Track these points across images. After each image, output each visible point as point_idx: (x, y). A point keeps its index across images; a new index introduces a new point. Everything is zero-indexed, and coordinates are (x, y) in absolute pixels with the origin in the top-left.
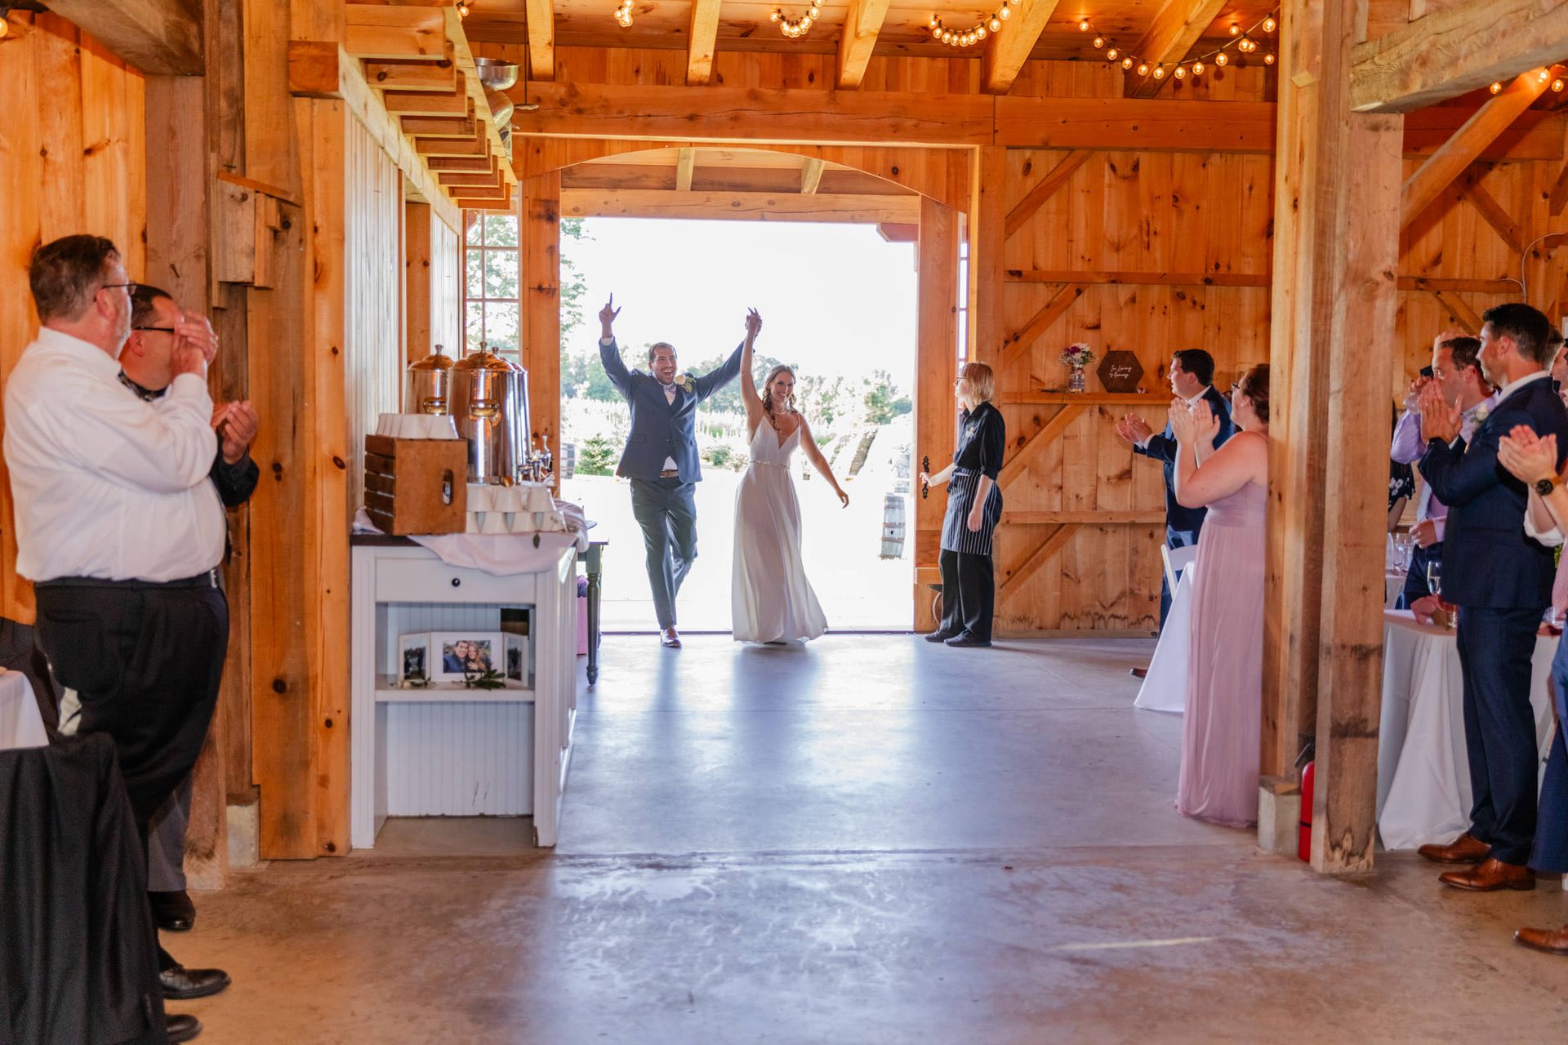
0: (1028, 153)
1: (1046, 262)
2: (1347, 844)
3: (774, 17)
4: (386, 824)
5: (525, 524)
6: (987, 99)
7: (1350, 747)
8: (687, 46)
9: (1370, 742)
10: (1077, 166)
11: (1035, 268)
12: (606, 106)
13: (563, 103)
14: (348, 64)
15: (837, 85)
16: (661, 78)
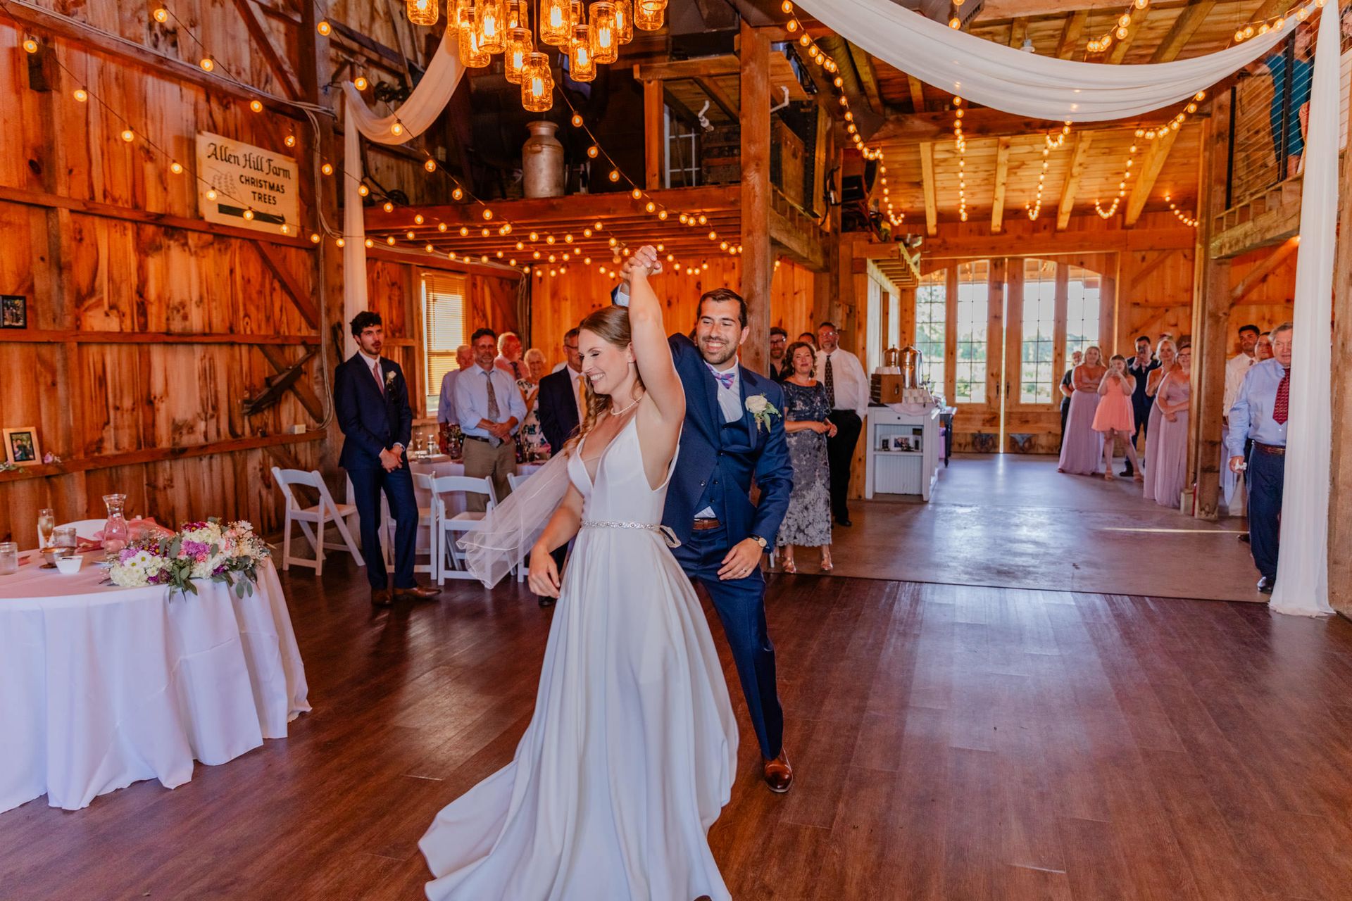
0: (1144, 253)
1: (1151, 298)
2: (1207, 509)
3: (1027, 207)
4: (875, 494)
5: (921, 400)
6: (1124, 231)
7: (1208, 476)
8: (990, 219)
9: (1216, 474)
10: (1166, 257)
11: (1146, 301)
12: (957, 246)
13: (940, 246)
14: (869, 262)
15: (1056, 231)
16: (981, 233)
